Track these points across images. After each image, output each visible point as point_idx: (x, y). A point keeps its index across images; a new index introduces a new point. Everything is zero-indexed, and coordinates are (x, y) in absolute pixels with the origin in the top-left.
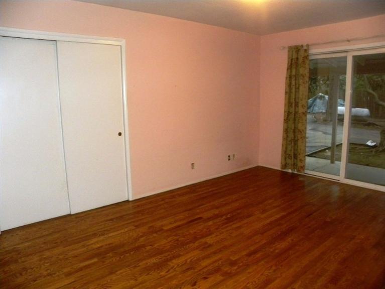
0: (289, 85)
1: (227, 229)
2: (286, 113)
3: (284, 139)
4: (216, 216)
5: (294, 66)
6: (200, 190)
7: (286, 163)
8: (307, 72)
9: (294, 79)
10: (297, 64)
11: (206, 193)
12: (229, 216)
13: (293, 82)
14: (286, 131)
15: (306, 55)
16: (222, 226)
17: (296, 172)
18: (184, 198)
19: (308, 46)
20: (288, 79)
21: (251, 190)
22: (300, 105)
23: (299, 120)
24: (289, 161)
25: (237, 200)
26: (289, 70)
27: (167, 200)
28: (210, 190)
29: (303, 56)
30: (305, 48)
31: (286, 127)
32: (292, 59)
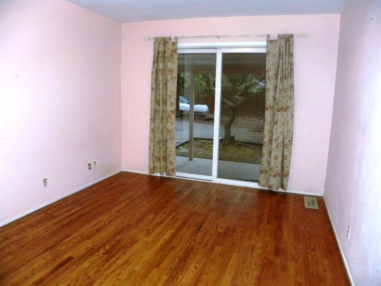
0: (156, 80)
1: (112, 269)
2: (153, 112)
3: (151, 140)
4: (91, 252)
5: (161, 60)
6: (58, 213)
7: (155, 166)
8: (175, 67)
9: (161, 73)
10: (164, 57)
11: (67, 217)
12: (107, 248)
13: (160, 77)
14: (153, 131)
15: (174, 48)
16: (103, 265)
17: (165, 175)
18: (39, 229)
19: (176, 38)
20: (154, 74)
21: (123, 204)
22: (168, 103)
23: (167, 119)
24: (157, 164)
25: (110, 222)
26: (156, 64)
27: (14, 238)
28: (73, 211)
29: (171, 49)
30: (173, 40)
31: (153, 127)
32: (158, 52)
